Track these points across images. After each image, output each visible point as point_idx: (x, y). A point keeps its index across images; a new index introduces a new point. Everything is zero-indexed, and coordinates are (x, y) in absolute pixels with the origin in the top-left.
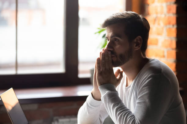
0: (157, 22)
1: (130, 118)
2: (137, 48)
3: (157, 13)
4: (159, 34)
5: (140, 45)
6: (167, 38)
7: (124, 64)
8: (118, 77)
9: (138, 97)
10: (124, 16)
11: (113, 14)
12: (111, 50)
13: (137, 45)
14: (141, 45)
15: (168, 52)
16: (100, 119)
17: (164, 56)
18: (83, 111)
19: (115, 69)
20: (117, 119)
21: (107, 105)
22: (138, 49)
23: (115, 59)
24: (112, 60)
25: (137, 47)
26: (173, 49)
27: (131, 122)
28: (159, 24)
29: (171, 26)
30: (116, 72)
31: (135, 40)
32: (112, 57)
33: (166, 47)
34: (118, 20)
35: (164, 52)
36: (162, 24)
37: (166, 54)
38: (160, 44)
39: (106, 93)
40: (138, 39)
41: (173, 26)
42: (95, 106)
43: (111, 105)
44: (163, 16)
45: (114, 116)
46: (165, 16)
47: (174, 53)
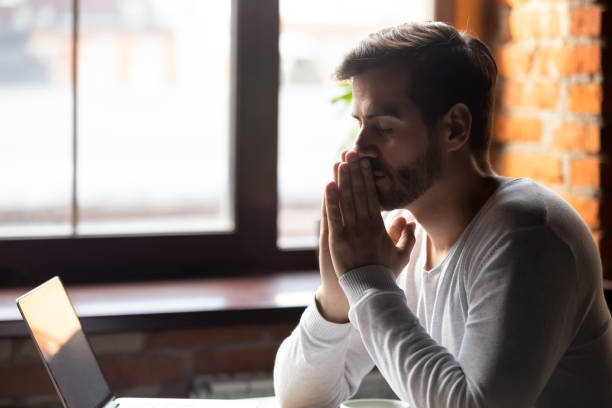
0: (537, 63)
1: (448, 377)
2: (456, 145)
3: (537, 35)
4: (543, 105)
5: (463, 134)
6: (570, 118)
7: (416, 197)
8: (400, 244)
9: (471, 307)
10: (406, 40)
11: (372, 35)
12: (372, 155)
13: (456, 132)
14: (467, 135)
15: (572, 162)
16: (346, 377)
17: (561, 179)
18: (290, 355)
19: (389, 218)
20: (404, 378)
21: (369, 336)
22: (458, 147)
23: (385, 185)
24: (377, 188)
25: (454, 141)
26: (589, 154)
27: (453, 388)
28: (544, 72)
29: (584, 78)
30: (393, 228)
31: (447, 119)
32: (376, 178)
33: (569, 148)
34: (387, 53)
35: (560, 164)
36: (554, 72)
37: (566, 171)
38: (547, 138)
39: (365, 296)
40: (457, 113)
41: (592, 76)
42: (329, 342)
43: (384, 334)
44: (558, 44)
45: (394, 369)
46: (566, 44)
47: (593, 165)
